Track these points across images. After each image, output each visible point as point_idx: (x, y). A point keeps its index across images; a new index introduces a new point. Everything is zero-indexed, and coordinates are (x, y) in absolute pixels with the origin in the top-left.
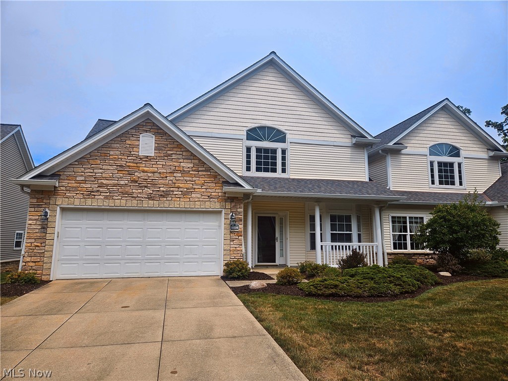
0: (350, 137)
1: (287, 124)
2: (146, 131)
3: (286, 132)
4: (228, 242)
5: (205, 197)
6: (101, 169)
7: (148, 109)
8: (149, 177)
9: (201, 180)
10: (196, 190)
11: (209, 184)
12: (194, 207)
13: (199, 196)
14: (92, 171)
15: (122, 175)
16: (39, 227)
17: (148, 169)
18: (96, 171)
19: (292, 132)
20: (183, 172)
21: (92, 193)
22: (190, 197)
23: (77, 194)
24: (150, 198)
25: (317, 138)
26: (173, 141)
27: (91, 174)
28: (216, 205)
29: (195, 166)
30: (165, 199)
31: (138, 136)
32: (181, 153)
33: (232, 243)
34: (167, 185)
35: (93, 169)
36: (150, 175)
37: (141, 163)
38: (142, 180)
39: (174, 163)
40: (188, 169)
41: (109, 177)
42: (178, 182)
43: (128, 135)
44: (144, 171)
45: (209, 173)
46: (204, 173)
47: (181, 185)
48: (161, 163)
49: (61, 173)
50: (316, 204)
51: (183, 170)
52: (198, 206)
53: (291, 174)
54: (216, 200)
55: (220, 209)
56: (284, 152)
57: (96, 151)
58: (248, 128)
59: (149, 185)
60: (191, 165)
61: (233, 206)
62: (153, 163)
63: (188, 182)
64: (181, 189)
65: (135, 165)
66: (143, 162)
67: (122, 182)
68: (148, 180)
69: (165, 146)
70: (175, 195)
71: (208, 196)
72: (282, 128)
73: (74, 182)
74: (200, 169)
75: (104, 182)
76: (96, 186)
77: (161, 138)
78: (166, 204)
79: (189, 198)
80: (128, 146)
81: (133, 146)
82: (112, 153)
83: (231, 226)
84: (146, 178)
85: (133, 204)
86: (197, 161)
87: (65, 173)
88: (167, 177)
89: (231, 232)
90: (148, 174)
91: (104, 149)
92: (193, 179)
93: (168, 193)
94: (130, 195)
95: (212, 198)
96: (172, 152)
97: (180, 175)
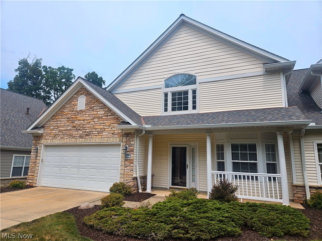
2: (82, 94)
3: (196, 75)
4: (123, 168)
5: (110, 134)
6: (60, 121)
7: (79, 80)
8: (81, 123)
9: (107, 123)
10: (106, 130)
11: (113, 125)
12: (103, 142)
13: (107, 133)
14: (56, 123)
15: (68, 124)
16: (35, 156)
17: (81, 118)
18: (58, 123)
20: (99, 118)
21: (56, 136)
22: (101, 134)
23: (50, 137)
24: (81, 137)
26: (95, 98)
27: (56, 125)
28: (116, 140)
29: (106, 113)
30: (88, 137)
31: (77, 98)
32: (98, 105)
33: (126, 169)
34: (90, 128)
35: (57, 121)
36: (82, 122)
37: (78, 115)
38: (78, 126)
39: (94, 112)
40: (102, 116)
41: (63, 125)
42: (96, 125)
43: (73, 99)
44: (79, 120)
45: (114, 117)
46: (111, 117)
47: (97, 127)
48: (88, 113)
49: (45, 126)
50: (207, 134)
51: (99, 116)
52: (105, 141)
54: (117, 136)
55: (119, 143)
56: (194, 92)
57: (59, 111)
58: (165, 79)
59: (81, 129)
60: (103, 112)
61: (128, 140)
62: (84, 114)
63: (101, 125)
64: (97, 130)
65: (75, 116)
66: (79, 114)
67: (69, 128)
68: (81, 126)
69: (90, 102)
70: (94, 134)
71: (113, 133)
72: (192, 73)
73: (49, 130)
74: (108, 114)
75: (61, 129)
76: (58, 131)
77: (88, 97)
78: (88, 140)
79: (101, 136)
80: (72, 105)
81: (75, 105)
82: (65, 111)
83: (126, 155)
84: (80, 124)
85: (72, 141)
86: (106, 109)
87: (47, 125)
88: (90, 122)
89: (125, 160)
90: (81, 121)
91: (63, 109)
92: (104, 122)
93: (90, 133)
94: (71, 136)
95: (114, 135)
96: (93, 105)
97: (97, 120)
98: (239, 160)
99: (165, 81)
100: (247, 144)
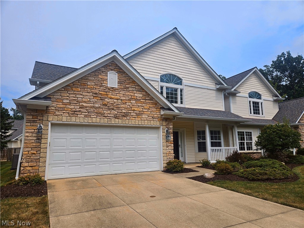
0: (215, 84)
1: (183, 74)
2: (112, 70)
3: (182, 78)
4: (165, 148)
5: (150, 117)
6: (81, 95)
7: (115, 54)
8: (115, 102)
9: (147, 106)
10: (145, 113)
11: (153, 109)
12: (144, 124)
13: (147, 116)
14: (75, 96)
15: (96, 100)
16: (35, 139)
17: (114, 96)
18: (78, 96)
19: (186, 79)
20: (136, 100)
21: (75, 113)
22: (141, 117)
23: (64, 113)
24: (116, 117)
25: (198, 84)
26: (129, 78)
27: (74, 98)
28: (157, 123)
29: (144, 96)
30: (126, 118)
31: (107, 73)
32: (135, 87)
33: (167, 148)
34: (127, 108)
35: (76, 94)
36: (115, 101)
37: (109, 92)
38: (110, 104)
39: (131, 94)
40: (140, 98)
41: (87, 101)
42: (133, 107)
43: (100, 72)
44: (111, 98)
45: (152, 101)
46: (149, 101)
47: (136, 109)
48: (122, 93)
49: (51, 97)
50: (206, 123)
51: (136, 99)
52: (146, 124)
53: (186, 105)
54: (157, 120)
55: (159, 126)
56: (181, 91)
57: (78, 82)
58: (161, 74)
59: (115, 108)
60: (141, 96)
61: (167, 124)
62: (117, 92)
63: (140, 107)
64: (136, 112)
65: (105, 93)
66: (111, 92)
67: (97, 106)
68: (114, 105)
69: (124, 81)
70: (132, 115)
71: (152, 117)
72: (180, 76)
73: (61, 104)
74: (147, 98)
75: (84, 104)
76: (78, 107)
77: (121, 75)
78: (126, 122)
79: (141, 118)
80: (100, 79)
81: (103, 80)
82: (89, 83)
83: (166, 137)
84: (113, 103)
85: (104, 121)
86: (144, 93)
87: (54, 97)
88: (126, 103)
89: (167, 141)
90: (114, 100)
91: (83, 80)
92: (143, 105)
93: (128, 114)
94: (103, 115)
95: (154, 118)
96: (129, 86)
97: (134, 102)
98: (213, 140)
99: (161, 76)
100: (216, 131)
